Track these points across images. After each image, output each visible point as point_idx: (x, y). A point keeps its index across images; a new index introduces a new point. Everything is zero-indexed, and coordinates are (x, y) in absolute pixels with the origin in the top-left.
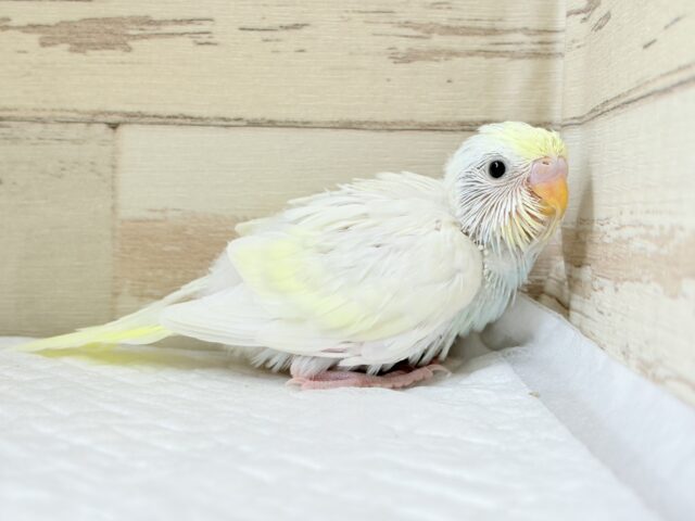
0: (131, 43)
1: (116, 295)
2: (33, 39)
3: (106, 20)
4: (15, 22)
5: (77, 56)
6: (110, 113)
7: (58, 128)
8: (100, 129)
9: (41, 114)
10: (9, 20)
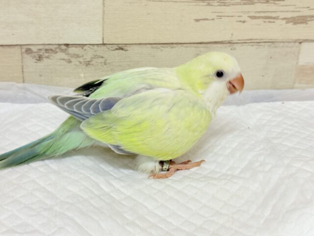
0: (308, 22)
1: (294, 83)
2: (284, 21)
3: (303, 17)
4: (280, 18)
5: (295, 26)
6: (300, 40)
7: (287, 44)
8: (297, 44)
9: (284, 41)
10: (278, 17)
